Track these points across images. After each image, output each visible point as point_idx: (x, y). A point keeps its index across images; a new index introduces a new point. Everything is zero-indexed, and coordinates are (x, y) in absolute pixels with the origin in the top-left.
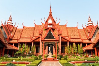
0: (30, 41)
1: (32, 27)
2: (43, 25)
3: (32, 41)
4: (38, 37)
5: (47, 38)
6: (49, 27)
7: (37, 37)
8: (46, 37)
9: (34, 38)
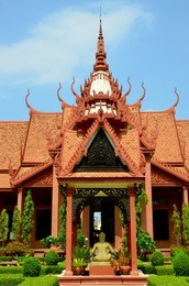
0: (8, 186)
1: (19, 123)
2: (68, 112)
3: (15, 183)
4: (46, 166)
5: (84, 163)
6: (94, 110)
7: (41, 168)
8: (79, 158)
9: (26, 172)
